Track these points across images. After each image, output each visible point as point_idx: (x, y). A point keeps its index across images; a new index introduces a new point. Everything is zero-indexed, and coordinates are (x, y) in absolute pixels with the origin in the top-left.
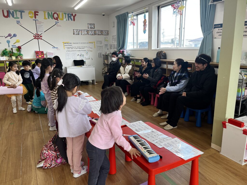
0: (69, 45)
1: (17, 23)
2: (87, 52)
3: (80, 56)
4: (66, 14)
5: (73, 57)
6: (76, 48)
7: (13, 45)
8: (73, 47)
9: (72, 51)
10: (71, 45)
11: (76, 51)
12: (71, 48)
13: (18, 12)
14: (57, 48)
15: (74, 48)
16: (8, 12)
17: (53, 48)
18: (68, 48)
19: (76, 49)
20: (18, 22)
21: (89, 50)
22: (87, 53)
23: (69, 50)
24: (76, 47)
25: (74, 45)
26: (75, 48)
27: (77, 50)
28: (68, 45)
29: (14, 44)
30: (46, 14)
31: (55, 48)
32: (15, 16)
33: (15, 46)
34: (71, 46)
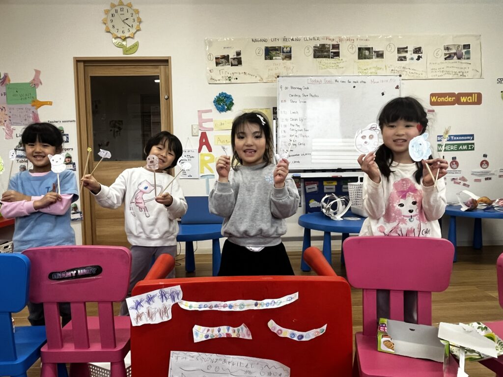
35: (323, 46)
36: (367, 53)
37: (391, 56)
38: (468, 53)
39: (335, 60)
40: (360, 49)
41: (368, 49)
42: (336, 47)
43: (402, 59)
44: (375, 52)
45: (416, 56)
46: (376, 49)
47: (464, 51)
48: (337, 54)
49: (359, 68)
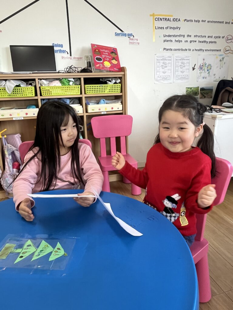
0: (171, 28)
2: (221, 58)
3: (201, 68)
5: (180, 73)
6: (193, 38)
8: (184, 36)
9: (176, 50)
10: (177, 28)
11: (190, 50)
12: (177, 39)
14: (131, 35)
15: (186, 38)
17: (117, 34)
18: (167, 39)
19: (191, 42)
21: (228, 48)
22: (223, 58)
23: (168, 45)
24: (193, 36)
25: (185, 29)
26: (189, 39)
27: (193, 46)
28: (167, 28)
31: (124, 37)
34: (177, 32)
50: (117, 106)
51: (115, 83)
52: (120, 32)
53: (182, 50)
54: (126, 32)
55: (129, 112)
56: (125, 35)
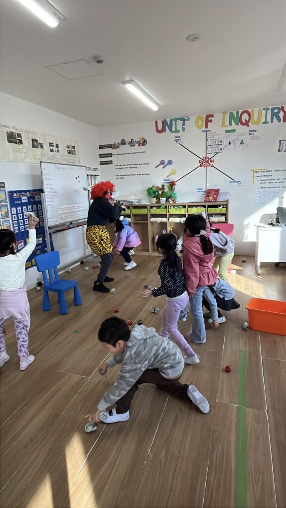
0: (265, 176)
1: (175, 140)
4: (269, 109)
6: (281, 180)
7: (166, 179)
8: (274, 179)
9: (269, 187)
10: (269, 175)
11: (279, 187)
12: (270, 181)
13: (178, 121)
14: (239, 181)
15: (276, 180)
16: (164, 123)
17: (231, 182)
18: (263, 182)
19: (280, 182)
20: (177, 140)
23: (263, 185)
25: (275, 175)
26: (278, 181)
27: (282, 185)
28: (262, 176)
29: (167, 177)
30: (228, 116)
32: (174, 129)
33: (169, 180)
34: (269, 178)
35: (12, 133)
36: (35, 143)
37: (47, 148)
38: (75, 151)
39: (20, 146)
40: (32, 140)
41: (36, 141)
42: (19, 136)
43: (52, 151)
44: (40, 144)
45: (56, 149)
46: (39, 142)
47: (73, 150)
48: (21, 142)
49: (33, 155)
50: (223, 219)
51: (223, 207)
52: (233, 180)
53: (273, 187)
54: (236, 180)
55: (230, 222)
56: (236, 182)
